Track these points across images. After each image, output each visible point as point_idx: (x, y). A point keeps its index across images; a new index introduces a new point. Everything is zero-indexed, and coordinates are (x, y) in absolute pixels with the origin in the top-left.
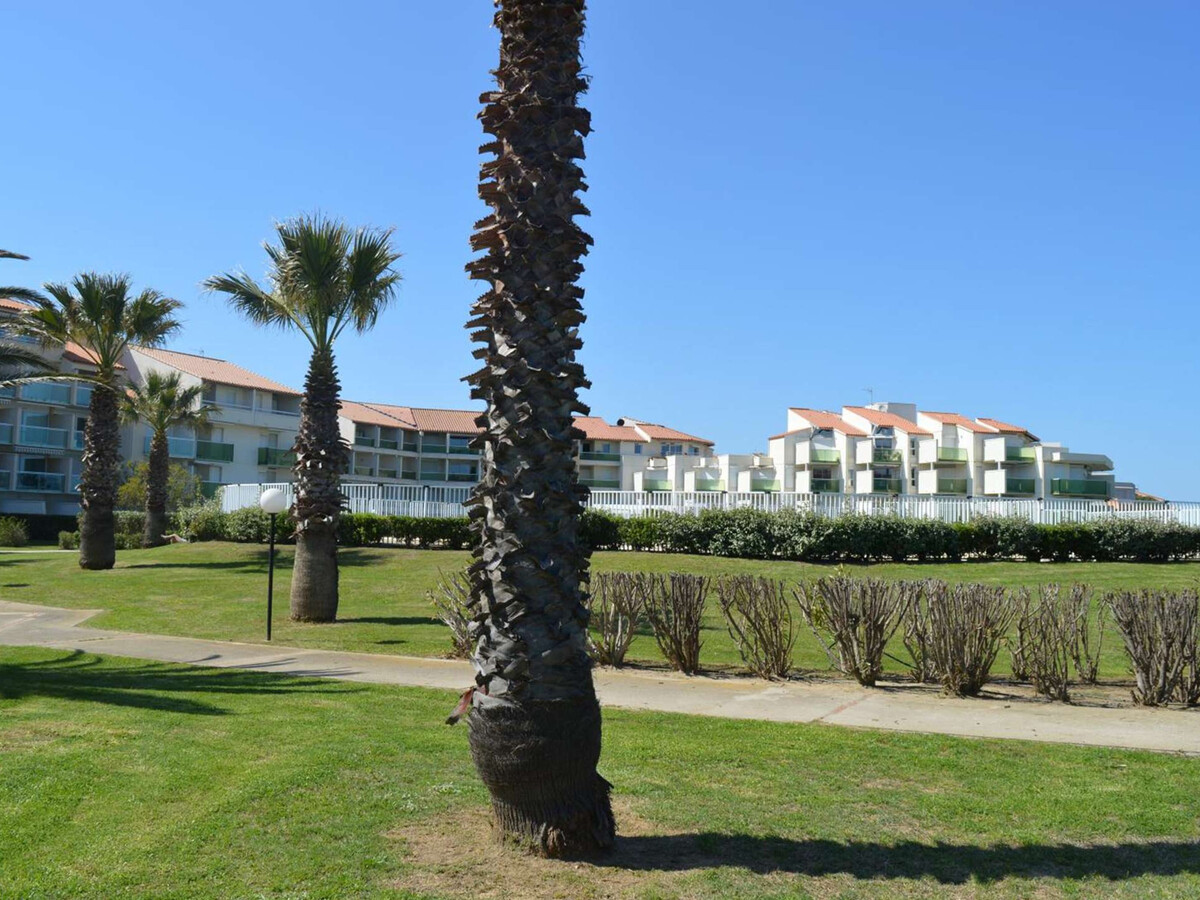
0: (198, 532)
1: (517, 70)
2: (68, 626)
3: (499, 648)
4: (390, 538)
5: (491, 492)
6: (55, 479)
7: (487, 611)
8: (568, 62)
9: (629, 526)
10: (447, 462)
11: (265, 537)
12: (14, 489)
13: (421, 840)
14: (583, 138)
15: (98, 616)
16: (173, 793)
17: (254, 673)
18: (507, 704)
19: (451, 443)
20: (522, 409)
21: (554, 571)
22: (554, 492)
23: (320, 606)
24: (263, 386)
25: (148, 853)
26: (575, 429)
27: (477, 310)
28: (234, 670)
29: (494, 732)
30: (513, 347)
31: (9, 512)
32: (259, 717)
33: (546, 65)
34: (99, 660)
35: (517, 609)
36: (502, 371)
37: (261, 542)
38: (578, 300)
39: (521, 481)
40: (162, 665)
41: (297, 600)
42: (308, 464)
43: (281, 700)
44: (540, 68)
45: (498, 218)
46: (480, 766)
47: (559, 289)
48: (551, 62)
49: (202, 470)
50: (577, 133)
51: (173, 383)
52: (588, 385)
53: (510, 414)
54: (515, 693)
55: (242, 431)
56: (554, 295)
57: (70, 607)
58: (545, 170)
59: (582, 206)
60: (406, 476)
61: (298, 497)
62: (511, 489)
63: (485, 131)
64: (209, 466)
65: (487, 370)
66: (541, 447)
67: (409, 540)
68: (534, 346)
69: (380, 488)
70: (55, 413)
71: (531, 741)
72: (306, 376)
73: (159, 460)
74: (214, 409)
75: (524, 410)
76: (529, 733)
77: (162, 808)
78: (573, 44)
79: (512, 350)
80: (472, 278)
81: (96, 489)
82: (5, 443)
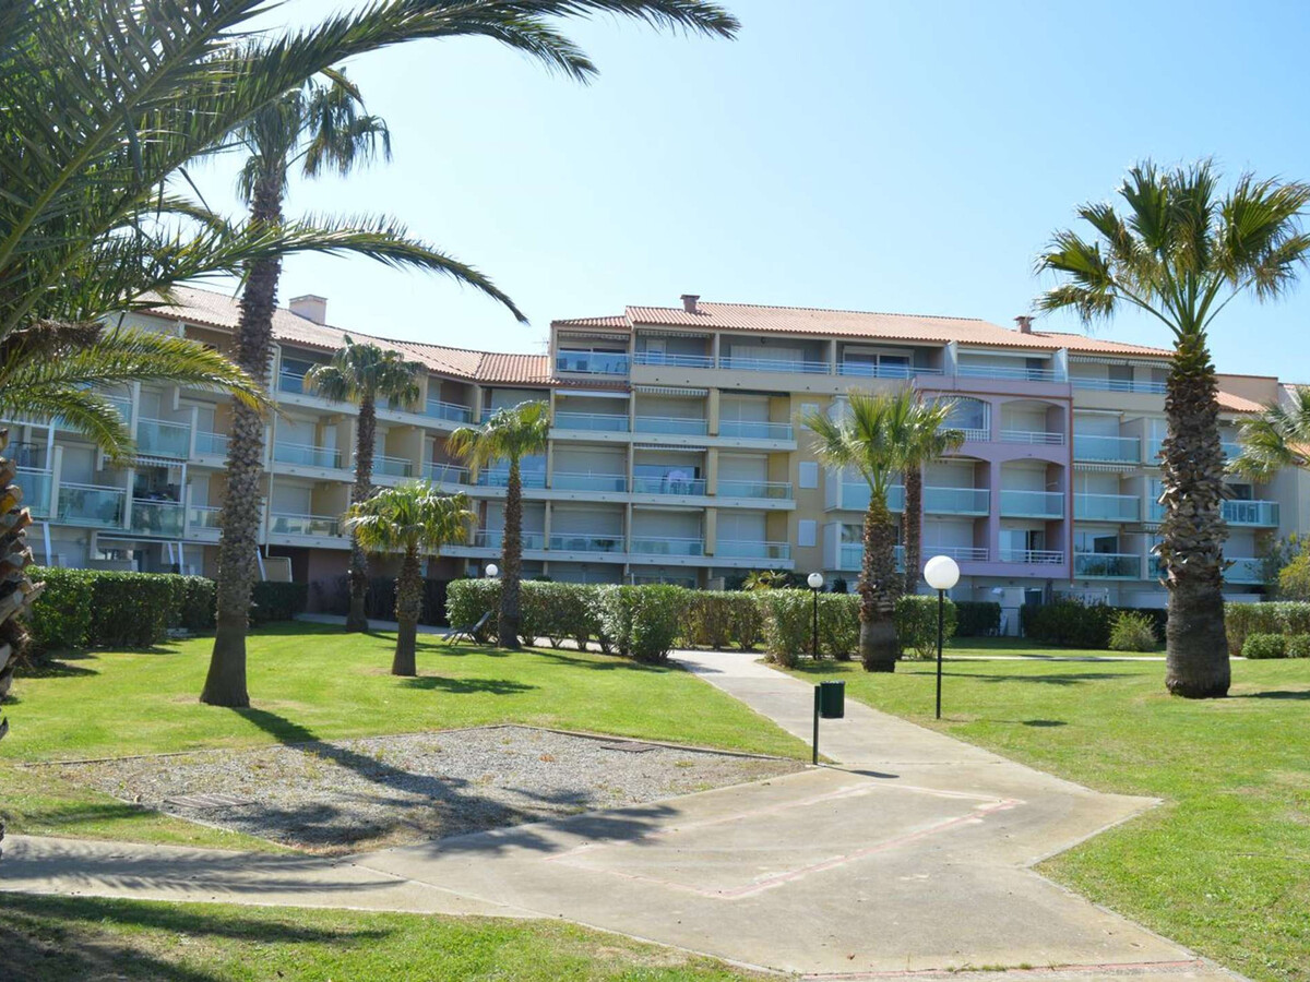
12: (1147, 578)
31: (1131, 606)
81: (1186, 551)
82: (1134, 520)
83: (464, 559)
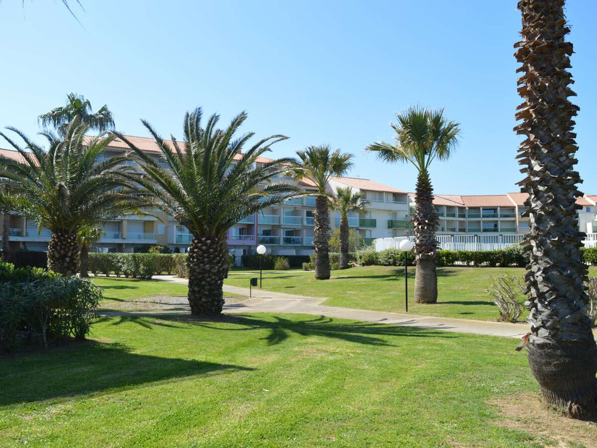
0: (366, 261)
1: (532, 29)
2: (315, 305)
3: (543, 314)
4: (459, 262)
5: (535, 238)
6: (298, 239)
7: (535, 296)
8: (559, 20)
9: (589, 252)
10: (482, 223)
11: (397, 263)
12: (282, 244)
13: (505, 406)
14: (570, 57)
15: (327, 300)
16: (383, 378)
17: (404, 327)
18: (548, 342)
19: (483, 212)
20: (548, 196)
21: (570, 276)
22: (568, 236)
23: (429, 296)
24: (388, 190)
25: (381, 402)
26: (576, 204)
27: (521, 149)
28: (395, 326)
29: (541, 355)
30: (542, 166)
31: (281, 255)
32: (412, 346)
33: (548, 24)
34: (331, 320)
35: (551, 295)
36: (537, 179)
37: (396, 266)
38: (574, 139)
39: (550, 232)
40: (361, 323)
41: (418, 293)
42: (420, 227)
43: (421, 339)
44: (544, 26)
45: (528, 104)
46: (535, 371)
47: (564, 135)
48: (550, 22)
49: (362, 232)
50: (566, 55)
51: (349, 192)
52: (581, 182)
53: (543, 199)
54: (553, 336)
55: (380, 213)
56: (561, 138)
57: (314, 297)
58: (552, 77)
59: (573, 92)
60: (460, 230)
61: (416, 243)
62: (544, 236)
63: (518, 61)
64: (365, 230)
65: (528, 178)
66: (560, 215)
67: (468, 263)
68: (552, 165)
69: (452, 237)
70: (297, 209)
71: (562, 360)
72: (416, 185)
73: (344, 228)
74: (368, 203)
75: (550, 197)
76: (561, 356)
77: (380, 384)
78: (560, 11)
79: (542, 168)
80: (517, 134)
81: (321, 243)
82: (277, 224)
83: (20, 242)
